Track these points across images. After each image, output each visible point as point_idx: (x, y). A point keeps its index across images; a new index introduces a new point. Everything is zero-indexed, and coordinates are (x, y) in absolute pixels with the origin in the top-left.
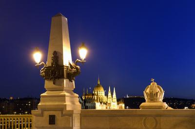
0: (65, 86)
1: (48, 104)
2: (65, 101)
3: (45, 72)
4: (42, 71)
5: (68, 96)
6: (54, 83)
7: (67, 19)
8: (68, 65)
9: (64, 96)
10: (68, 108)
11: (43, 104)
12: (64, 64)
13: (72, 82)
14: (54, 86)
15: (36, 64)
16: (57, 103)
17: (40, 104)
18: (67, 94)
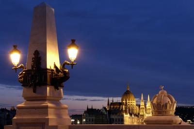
0: (48, 95)
1: (25, 117)
2: (47, 114)
3: (23, 77)
4: (20, 75)
5: (51, 108)
6: (34, 91)
7: (53, 10)
8: (53, 68)
9: (47, 107)
10: (51, 123)
11: (19, 118)
12: (48, 67)
13: (58, 89)
14: (34, 95)
15: (13, 66)
16: (37, 117)
17: (15, 118)
18: (49, 105)
